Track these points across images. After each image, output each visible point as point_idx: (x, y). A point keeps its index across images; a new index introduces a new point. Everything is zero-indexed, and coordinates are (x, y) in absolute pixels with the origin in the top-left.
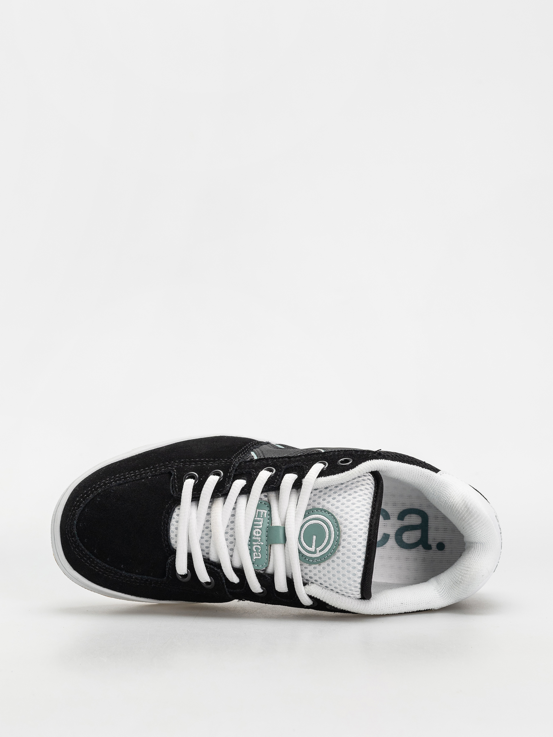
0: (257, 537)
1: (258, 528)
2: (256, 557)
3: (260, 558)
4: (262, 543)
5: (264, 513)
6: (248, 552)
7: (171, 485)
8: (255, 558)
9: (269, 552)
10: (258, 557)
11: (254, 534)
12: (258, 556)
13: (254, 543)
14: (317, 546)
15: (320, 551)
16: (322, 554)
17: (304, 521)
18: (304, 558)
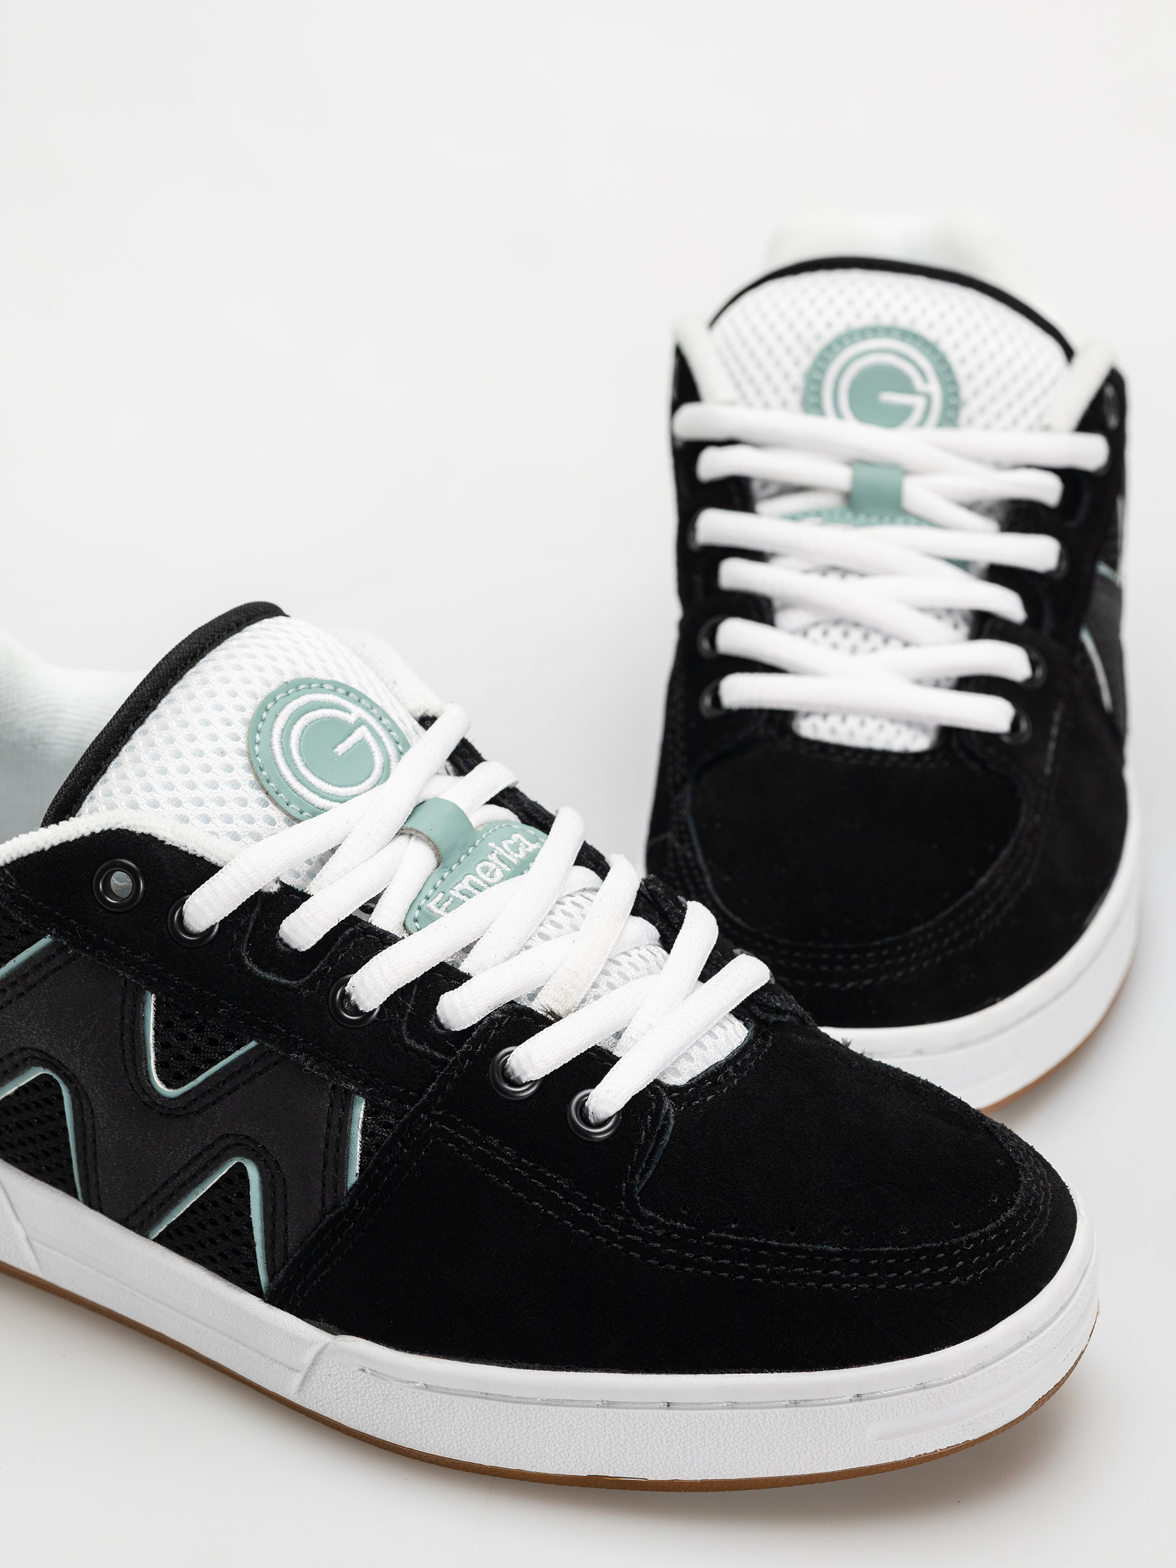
0: (497, 865)
1: (481, 878)
3: (519, 836)
7: (664, 1145)
11: (498, 874)
12: (520, 840)
13: (514, 862)
14: (350, 730)
15: (348, 711)
16: (344, 702)
17: (334, 804)
18: (397, 743)
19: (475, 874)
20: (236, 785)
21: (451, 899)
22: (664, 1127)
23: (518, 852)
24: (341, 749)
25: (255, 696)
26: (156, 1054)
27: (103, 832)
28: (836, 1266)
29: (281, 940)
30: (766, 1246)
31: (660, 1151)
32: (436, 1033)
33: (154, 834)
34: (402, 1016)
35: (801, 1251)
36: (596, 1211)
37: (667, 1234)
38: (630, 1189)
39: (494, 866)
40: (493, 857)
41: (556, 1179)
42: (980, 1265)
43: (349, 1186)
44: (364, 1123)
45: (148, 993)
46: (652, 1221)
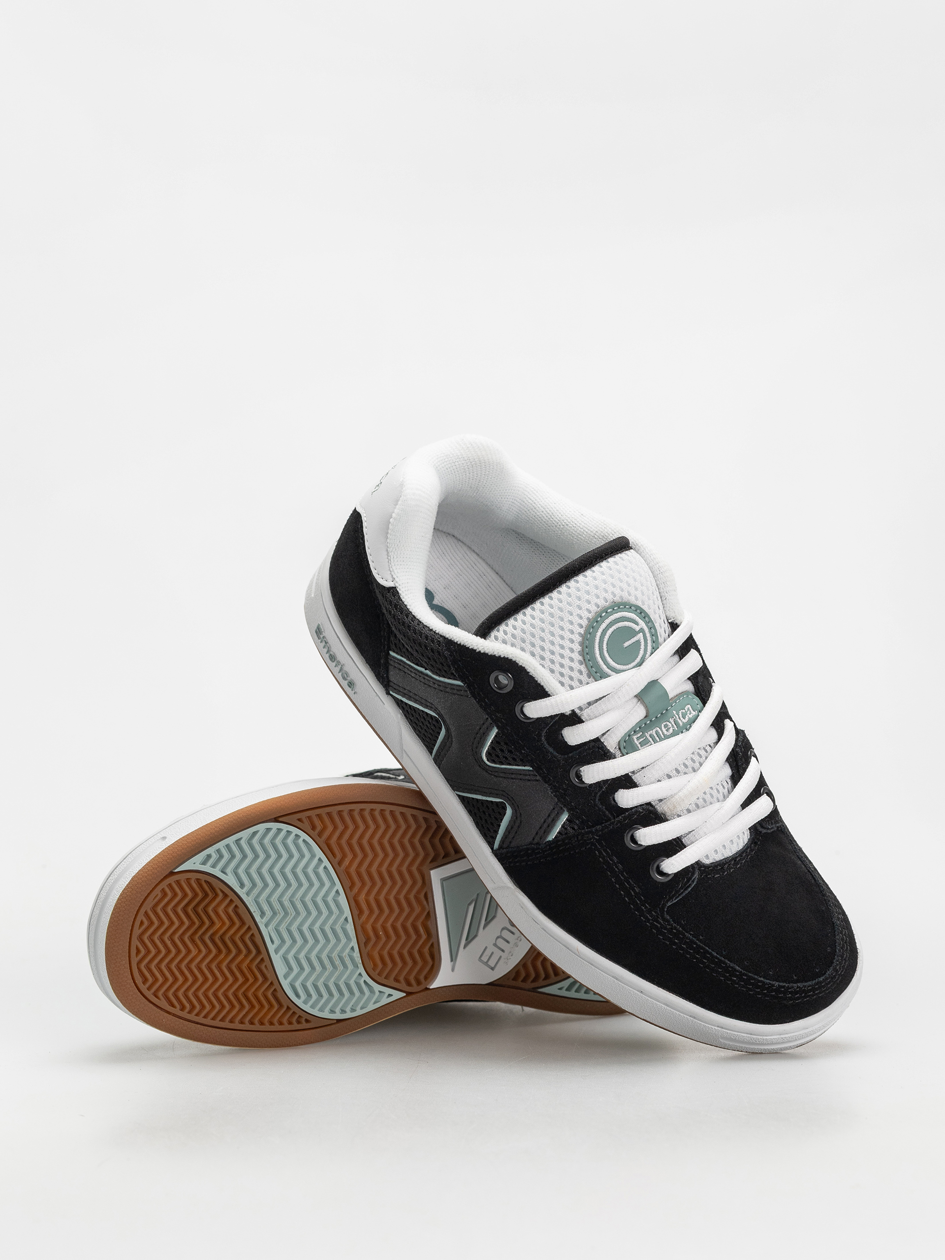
0: (672, 725)
1: (662, 731)
2: (692, 711)
3: (689, 706)
4: (675, 712)
5: (638, 739)
6: (695, 726)
7: (687, 892)
8: (694, 713)
9: (676, 698)
10: (691, 709)
11: (671, 731)
12: (688, 709)
13: (681, 724)
14: (634, 633)
15: (637, 624)
16: (637, 619)
17: (613, 673)
18: (654, 642)
19: (661, 729)
20: (572, 650)
21: (645, 738)
22: (690, 885)
23: (684, 719)
24: (626, 644)
25: (598, 607)
26: (488, 749)
27: (504, 657)
28: (736, 976)
29: (562, 734)
30: (710, 954)
31: (684, 894)
32: (611, 804)
33: (526, 668)
34: (599, 791)
35: (724, 963)
36: (646, 907)
37: (672, 929)
38: (664, 905)
39: (671, 726)
40: (672, 720)
41: (635, 887)
42: (798, 998)
43: (548, 840)
44: (564, 823)
45: (495, 728)
46: (668, 921)
